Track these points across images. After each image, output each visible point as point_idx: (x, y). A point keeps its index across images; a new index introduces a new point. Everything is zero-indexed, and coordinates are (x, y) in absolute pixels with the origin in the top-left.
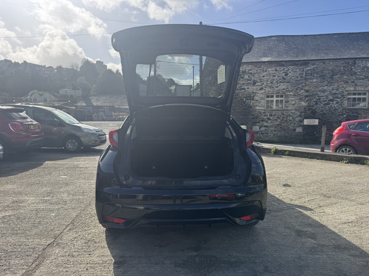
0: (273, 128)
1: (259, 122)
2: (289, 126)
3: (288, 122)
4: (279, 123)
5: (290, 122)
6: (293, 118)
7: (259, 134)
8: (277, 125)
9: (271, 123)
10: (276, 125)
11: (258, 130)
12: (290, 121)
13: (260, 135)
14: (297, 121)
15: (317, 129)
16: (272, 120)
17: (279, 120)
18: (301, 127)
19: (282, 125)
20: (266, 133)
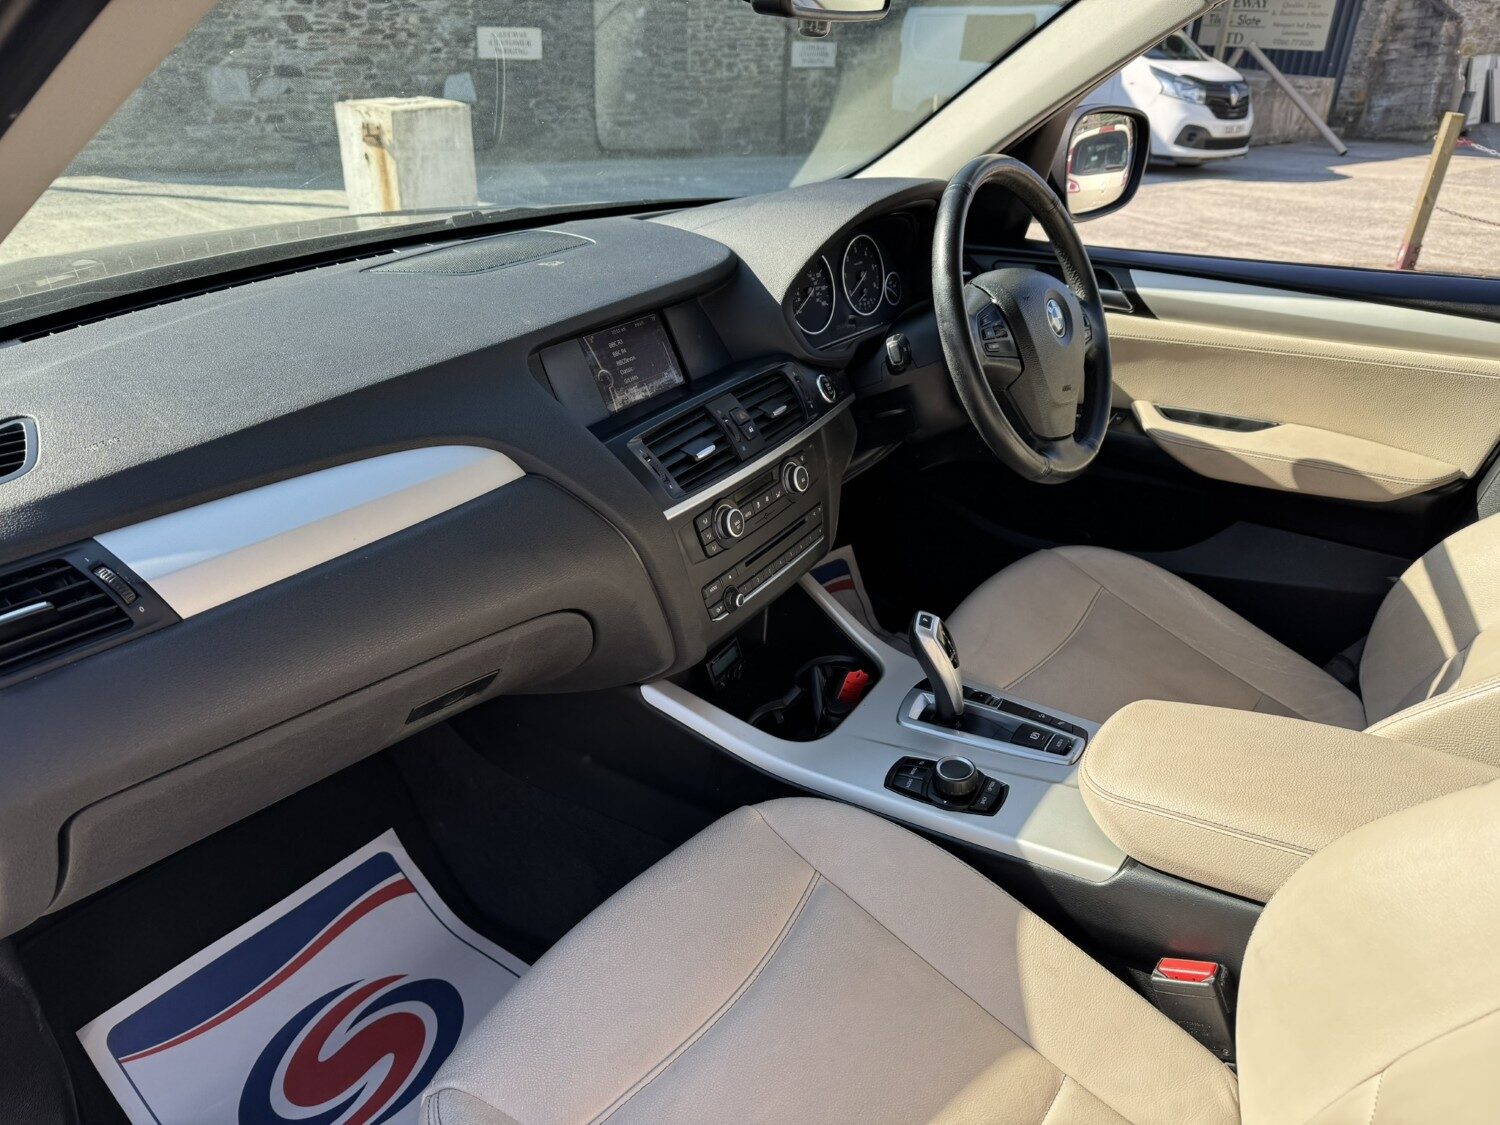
0: (329, 83)
1: (239, 41)
2: (410, 68)
3: (404, 44)
4: (354, 48)
5: (413, 41)
6: (423, 20)
7: (252, 120)
8: (346, 61)
9: (313, 48)
10: (343, 65)
11: (246, 95)
12: (411, 35)
13: (263, 130)
14: (447, 37)
15: (540, 80)
16: (318, 31)
17: (355, 33)
18: (467, 75)
19: (375, 60)
20: (295, 115)
